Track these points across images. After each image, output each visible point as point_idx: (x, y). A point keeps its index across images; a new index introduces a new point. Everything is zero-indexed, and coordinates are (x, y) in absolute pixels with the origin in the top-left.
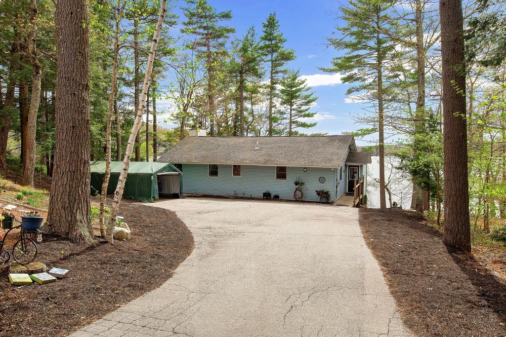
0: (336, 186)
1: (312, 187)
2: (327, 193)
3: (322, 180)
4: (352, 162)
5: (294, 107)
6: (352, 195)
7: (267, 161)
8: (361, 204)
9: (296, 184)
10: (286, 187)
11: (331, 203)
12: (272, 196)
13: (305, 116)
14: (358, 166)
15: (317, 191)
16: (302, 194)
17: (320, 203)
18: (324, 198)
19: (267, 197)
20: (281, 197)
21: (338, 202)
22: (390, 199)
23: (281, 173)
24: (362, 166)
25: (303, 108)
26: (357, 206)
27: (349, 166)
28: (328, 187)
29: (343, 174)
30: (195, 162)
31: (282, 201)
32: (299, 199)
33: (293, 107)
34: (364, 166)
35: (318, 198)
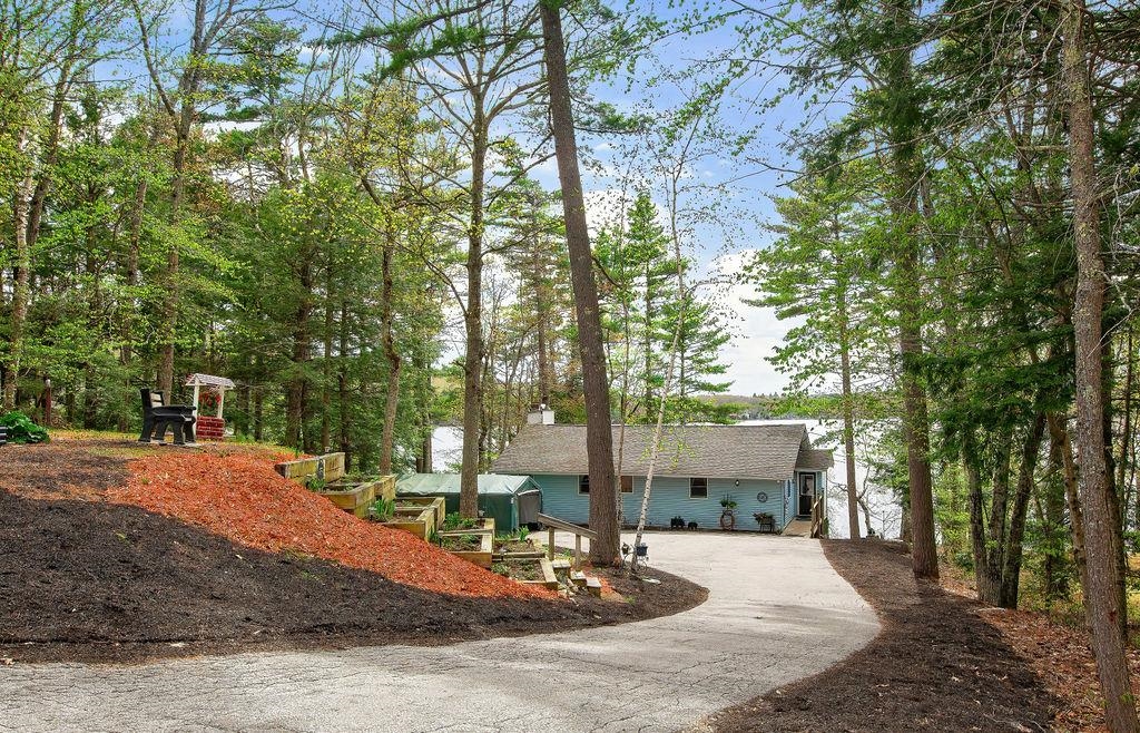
0: (783, 506)
1: (748, 508)
2: (771, 517)
3: (762, 498)
4: (803, 467)
5: (688, 353)
6: (808, 518)
7: (675, 470)
8: (821, 533)
9: (724, 504)
10: (707, 508)
11: (778, 533)
12: (687, 523)
13: (709, 370)
14: (814, 473)
15: (755, 515)
16: (733, 520)
17: (760, 532)
18: (767, 526)
19: (678, 525)
20: (700, 525)
21: (789, 530)
22: (867, 523)
23: (699, 487)
24: (820, 473)
25: (706, 355)
26: (815, 536)
27: (801, 473)
28: (771, 507)
29: (792, 485)
30: (558, 470)
31: (702, 531)
32: (729, 528)
33: (686, 355)
34: (824, 474)
35: (757, 526)
